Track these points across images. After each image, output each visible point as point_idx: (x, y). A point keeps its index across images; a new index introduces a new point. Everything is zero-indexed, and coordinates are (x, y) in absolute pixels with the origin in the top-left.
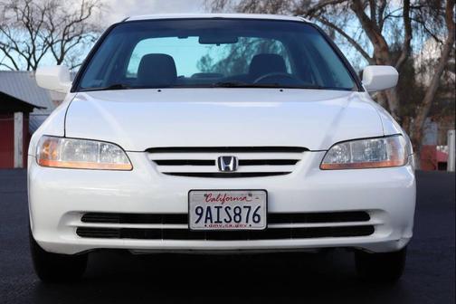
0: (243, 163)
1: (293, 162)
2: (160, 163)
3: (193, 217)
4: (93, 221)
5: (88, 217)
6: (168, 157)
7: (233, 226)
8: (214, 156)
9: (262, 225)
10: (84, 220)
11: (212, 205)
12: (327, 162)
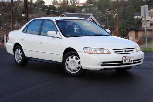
0: (128, 51)
3: (123, 61)
4: (104, 63)
5: (103, 63)
6: (117, 51)
10: (102, 63)
11: (126, 59)
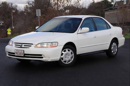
1: (31, 46)
2: (16, 45)
3: (15, 54)
7: (20, 55)
8: (20, 44)
9: (23, 56)
11: (17, 52)
12: (36, 46)
